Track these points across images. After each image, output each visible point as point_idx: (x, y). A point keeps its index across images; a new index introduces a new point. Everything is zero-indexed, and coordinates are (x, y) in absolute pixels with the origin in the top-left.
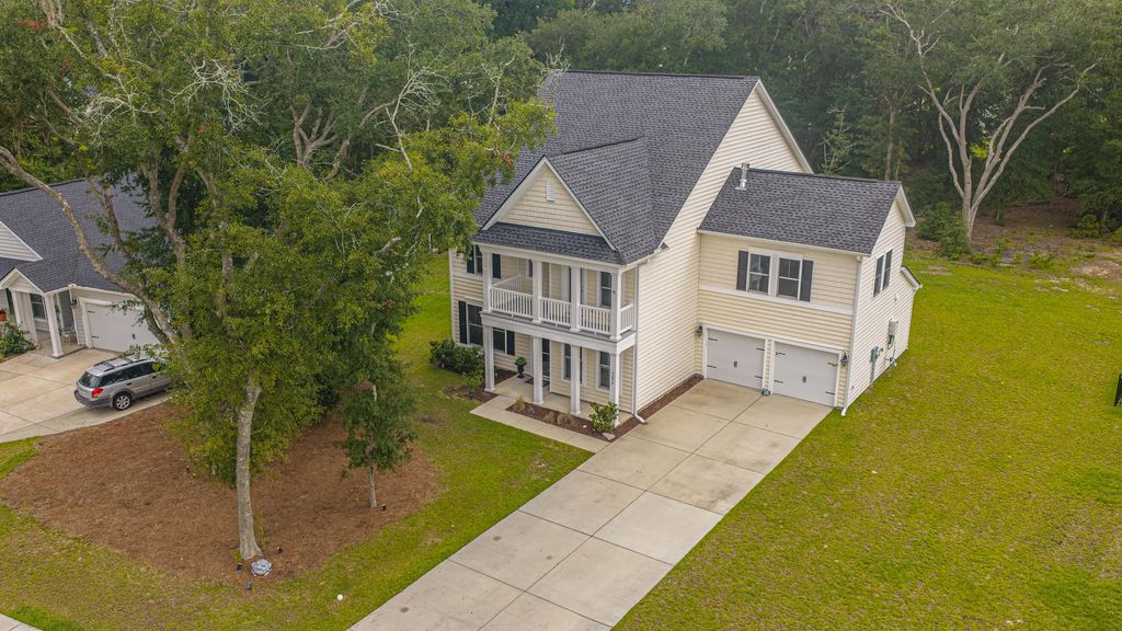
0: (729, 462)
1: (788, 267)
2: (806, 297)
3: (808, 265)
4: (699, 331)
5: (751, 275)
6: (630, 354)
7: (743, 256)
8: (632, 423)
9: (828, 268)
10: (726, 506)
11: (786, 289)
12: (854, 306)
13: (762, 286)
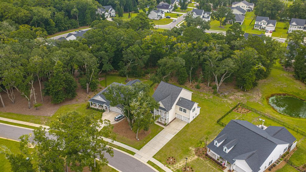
0: (177, 129)
1: (184, 110)
2: (186, 113)
3: (186, 110)
4: (176, 113)
5: (181, 109)
6: (168, 118)
7: (180, 108)
8: (168, 124)
9: (187, 110)
10: (175, 135)
11: (184, 111)
12: (190, 114)
13: (182, 111)
